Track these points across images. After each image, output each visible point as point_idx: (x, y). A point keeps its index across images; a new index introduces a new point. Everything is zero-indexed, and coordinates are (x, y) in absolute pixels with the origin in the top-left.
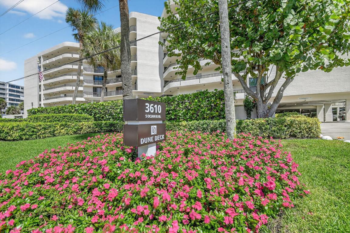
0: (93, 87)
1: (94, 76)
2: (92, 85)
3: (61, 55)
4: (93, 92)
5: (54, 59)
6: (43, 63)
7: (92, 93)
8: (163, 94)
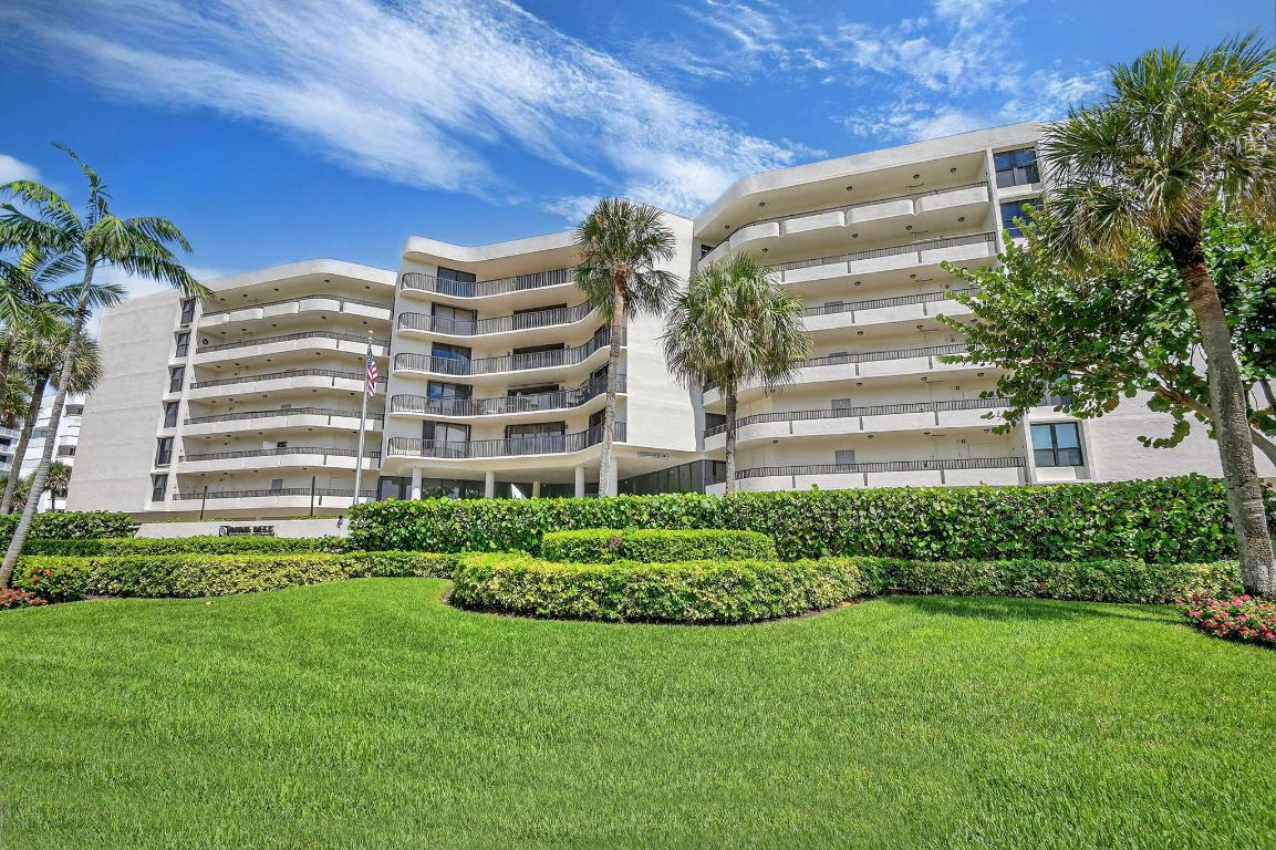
0: (425, 422)
1: (430, 383)
2: (422, 414)
3: (298, 300)
4: (421, 437)
5: (259, 313)
6: (200, 322)
7: (420, 443)
8: (703, 457)
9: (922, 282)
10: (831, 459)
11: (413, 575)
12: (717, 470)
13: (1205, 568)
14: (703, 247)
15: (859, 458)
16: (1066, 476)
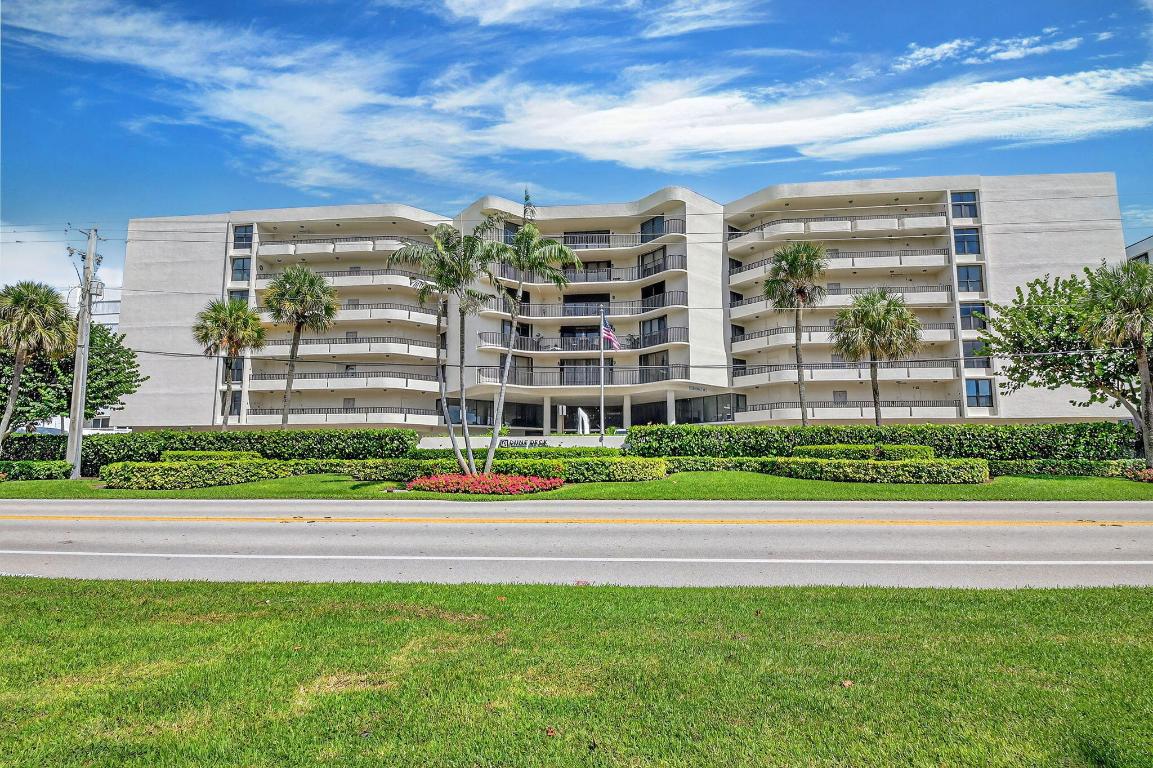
0: (501, 354)
1: (504, 322)
2: (501, 348)
6: (259, 250)
8: (732, 392)
9: (897, 275)
10: (830, 397)
11: (712, 470)
12: (740, 401)
13: (1114, 462)
14: (731, 229)
15: (850, 397)
16: (983, 412)
